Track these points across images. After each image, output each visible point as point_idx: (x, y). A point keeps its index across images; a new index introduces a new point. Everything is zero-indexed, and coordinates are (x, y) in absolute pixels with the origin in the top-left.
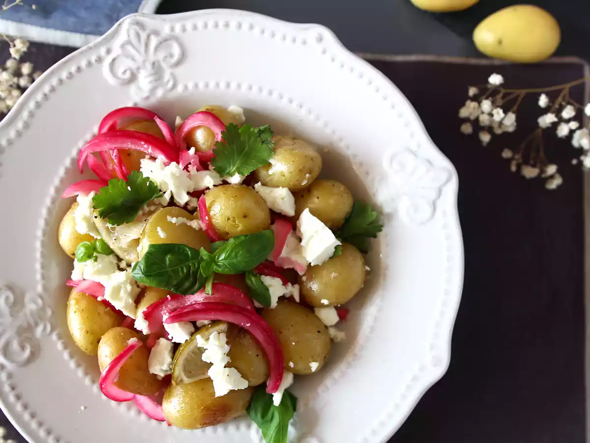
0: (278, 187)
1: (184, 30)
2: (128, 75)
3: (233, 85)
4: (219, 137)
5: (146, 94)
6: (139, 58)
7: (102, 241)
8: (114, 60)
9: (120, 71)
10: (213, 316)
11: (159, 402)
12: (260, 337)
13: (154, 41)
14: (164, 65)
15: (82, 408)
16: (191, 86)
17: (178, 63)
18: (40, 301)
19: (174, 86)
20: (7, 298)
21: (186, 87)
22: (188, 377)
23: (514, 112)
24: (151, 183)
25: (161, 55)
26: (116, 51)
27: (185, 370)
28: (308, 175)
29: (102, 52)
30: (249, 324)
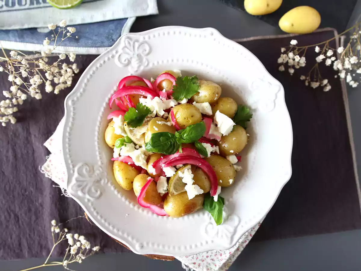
0: (204, 102)
1: (149, 38)
2: (127, 62)
3: (175, 61)
4: (174, 84)
5: (136, 69)
6: (131, 53)
7: (128, 137)
8: (120, 56)
9: (123, 60)
10: (184, 162)
11: (162, 207)
12: (206, 170)
13: (137, 45)
14: (142, 55)
15: (127, 215)
16: (156, 64)
17: (148, 54)
18: (101, 169)
19: (148, 64)
20: (86, 169)
21: (154, 64)
22: (177, 192)
23: (304, 57)
24: (147, 107)
25: (141, 51)
26: (120, 51)
27: (174, 188)
28: (217, 95)
29: (114, 52)
30: (201, 164)
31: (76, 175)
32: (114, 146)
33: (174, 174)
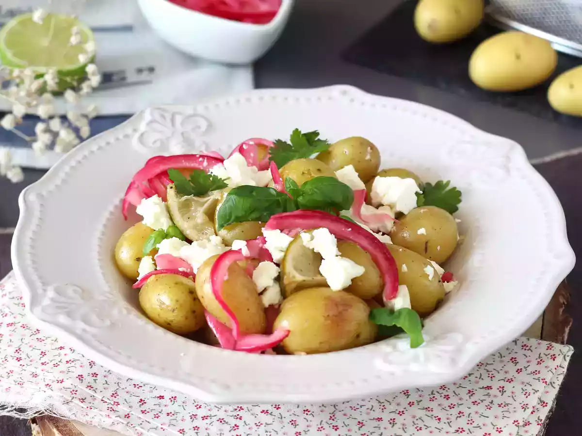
1: (207, 108)
2: (158, 144)
6: (168, 131)
8: (142, 135)
9: (149, 142)
13: (179, 119)
14: (193, 135)
20: (75, 291)
24: (215, 177)
25: (188, 128)
26: (143, 128)
27: (296, 268)
28: (369, 148)
29: (129, 131)
30: (350, 229)
31: (51, 293)
32: (139, 259)
33: (291, 243)
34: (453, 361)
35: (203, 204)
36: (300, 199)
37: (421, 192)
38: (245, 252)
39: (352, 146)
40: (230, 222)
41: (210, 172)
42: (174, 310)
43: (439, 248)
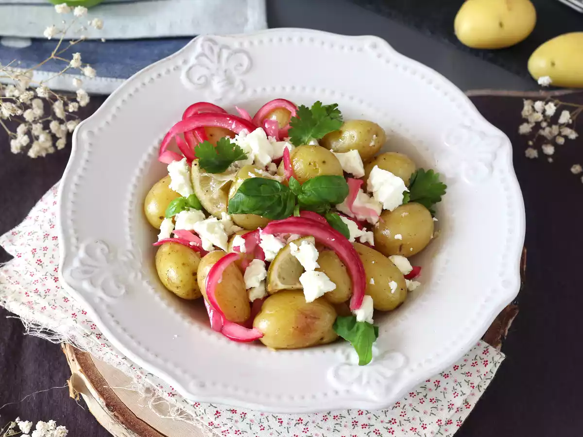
0: (349, 150)
1: (251, 43)
2: (203, 80)
3: (298, 89)
4: (294, 114)
5: (219, 97)
6: (213, 67)
8: (190, 68)
9: (195, 77)
11: (249, 326)
12: (344, 253)
13: (225, 54)
14: (234, 73)
15: (176, 336)
16: (259, 90)
17: (248, 71)
18: (131, 256)
19: (244, 90)
20: (102, 250)
21: (255, 91)
22: (283, 283)
24: (238, 147)
25: (232, 65)
26: (192, 61)
27: (279, 277)
28: (375, 136)
29: (180, 62)
30: (334, 239)
31: (82, 253)
32: (162, 218)
33: (281, 250)
34: (388, 389)
35: (221, 182)
36: (300, 197)
37: (409, 191)
38: (243, 249)
39: (360, 132)
40: (237, 213)
41: (236, 138)
42: (178, 287)
43: (411, 249)
